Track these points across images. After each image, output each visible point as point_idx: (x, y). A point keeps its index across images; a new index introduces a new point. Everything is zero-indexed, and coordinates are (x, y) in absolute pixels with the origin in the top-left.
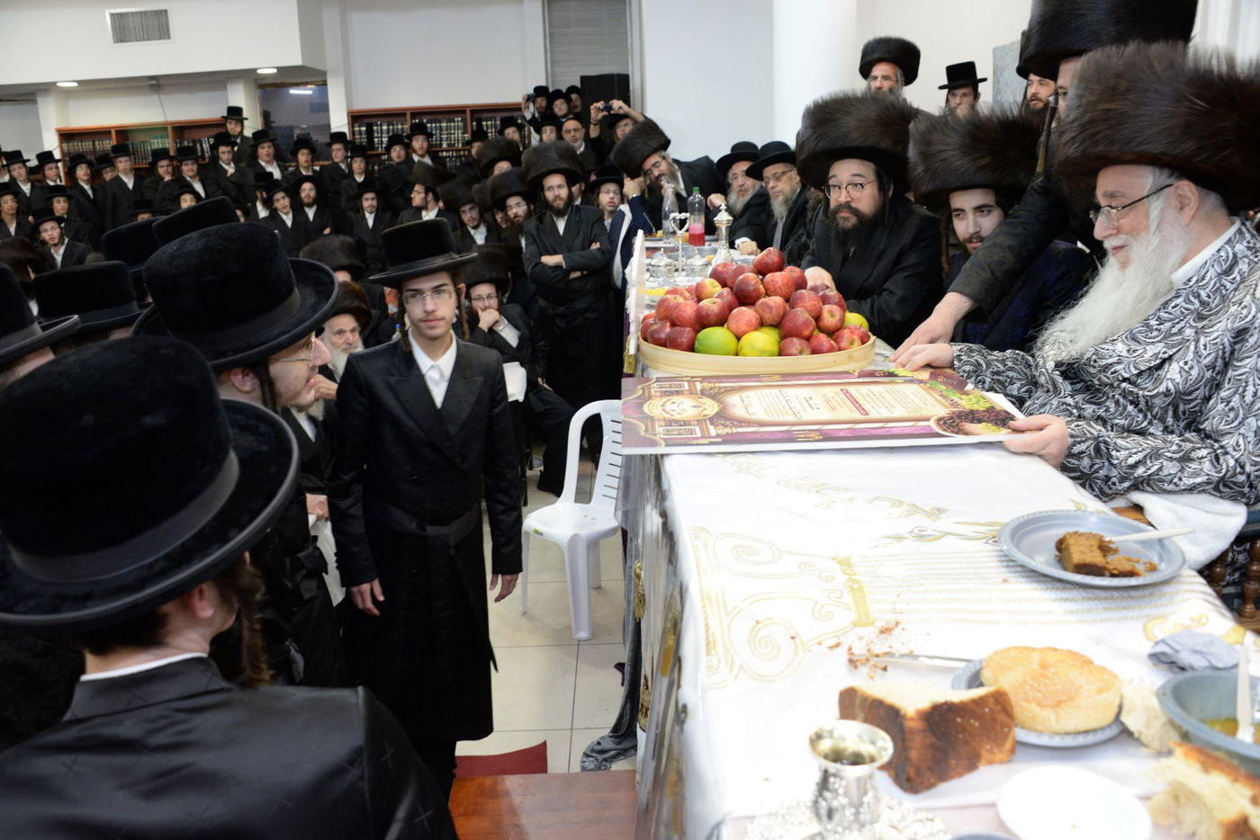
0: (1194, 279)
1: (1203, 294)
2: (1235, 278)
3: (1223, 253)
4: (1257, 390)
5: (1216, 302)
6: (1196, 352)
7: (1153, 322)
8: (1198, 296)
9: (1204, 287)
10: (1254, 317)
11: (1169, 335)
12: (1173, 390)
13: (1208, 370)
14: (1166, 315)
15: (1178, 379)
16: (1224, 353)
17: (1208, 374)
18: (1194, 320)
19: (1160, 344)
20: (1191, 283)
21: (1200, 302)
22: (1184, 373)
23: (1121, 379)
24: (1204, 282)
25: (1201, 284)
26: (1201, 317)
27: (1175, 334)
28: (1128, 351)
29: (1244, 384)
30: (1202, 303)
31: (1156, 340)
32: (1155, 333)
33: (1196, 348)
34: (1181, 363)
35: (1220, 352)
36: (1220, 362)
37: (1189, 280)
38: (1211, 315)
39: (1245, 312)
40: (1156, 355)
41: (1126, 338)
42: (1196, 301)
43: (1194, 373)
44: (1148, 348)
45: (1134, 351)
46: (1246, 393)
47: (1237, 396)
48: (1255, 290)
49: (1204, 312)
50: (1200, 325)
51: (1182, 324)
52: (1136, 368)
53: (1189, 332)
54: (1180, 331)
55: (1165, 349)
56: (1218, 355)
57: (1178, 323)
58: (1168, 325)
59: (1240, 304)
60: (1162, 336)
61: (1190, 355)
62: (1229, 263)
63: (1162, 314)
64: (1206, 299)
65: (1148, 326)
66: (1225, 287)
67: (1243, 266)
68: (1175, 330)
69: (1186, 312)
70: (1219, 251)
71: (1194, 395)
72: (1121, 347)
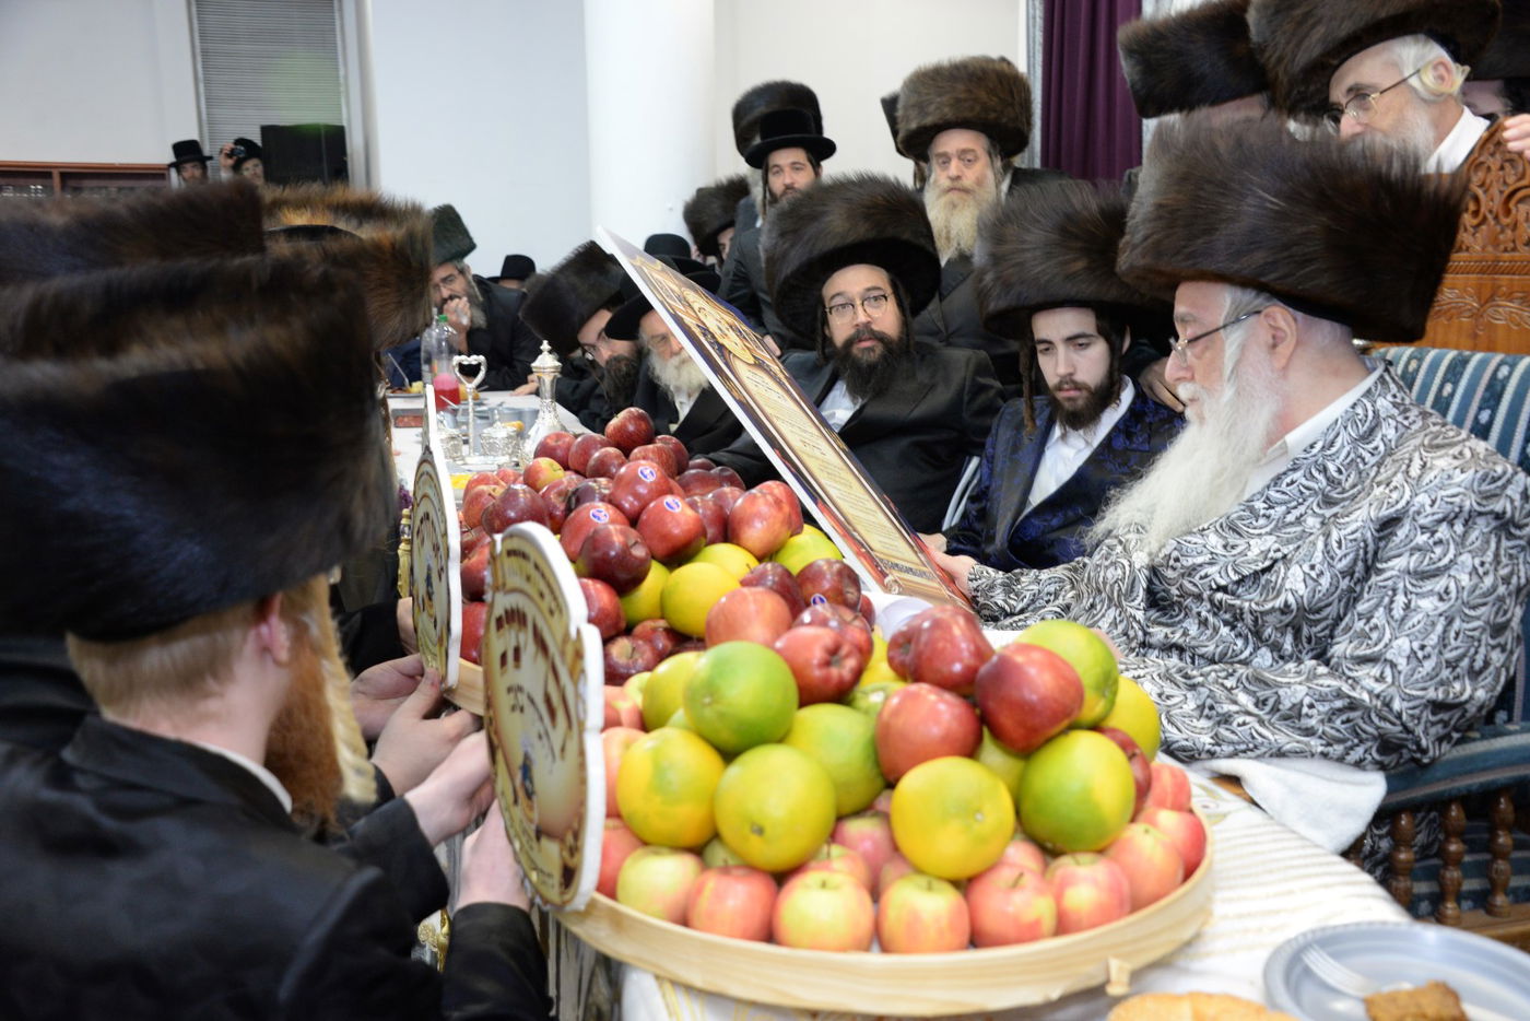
0: (1319, 446)
1: (1332, 468)
2: (1376, 448)
3: (1359, 410)
4: (1410, 601)
5: (1350, 480)
6: (1327, 550)
7: (1259, 505)
8: (1325, 470)
9: (1332, 458)
10: (1408, 503)
11: (1281, 525)
12: (1294, 606)
13: (1344, 578)
14: (1278, 495)
15: (1302, 590)
16: (1366, 553)
17: (1344, 584)
18: (1318, 505)
19: (1268, 537)
20: (1315, 451)
21: (1328, 479)
22: (1309, 582)
23: (1214, 586)
24: (1334, 450)
25: (1329, 452)
26: (1328, 502)
27: (1291, 524)
28: (1225, 547)
29: (1390, 593)
30: (1331, 481)
31: (1263, 531)
32: (1262, 521)
33: (1326, 545)
34: (1306, 568)
35: (1361, 552)
36: (1360, 566)
37: (1312, 447)
38: (1344, 500)
39: (1395, 495)
40: (1265, 554)
41: (1221, 526)
42: (1321, 477)
43: (1325, 581)
44: (1252, 542)
45: (1233, 547)
46: (1394, 605)
47: (1381, 609)
48: (1409, 466)
49: (1334, 494)
50: (1328, 513)
51: (1302, 509)
52: (1236, 572)
53: (1312, 522)
54: (1299, 520)
55: (1276, 546)
56: (1357, 555)
57: (1295, 508)
58: (1281, 509)
59: (1388, 485)
60: (1272, 526)
61: (1318, 557)
62: (1367, 424)
63: (1272, 493)
64: (1336, 475)
65: (1252, 510)
66: (1363, 459)
67: (1389, 431)
68: (1290, 518)
69: (1307, 492)
70: (1354, 406)
71: (1324, 614)
72: (1214, 541)
